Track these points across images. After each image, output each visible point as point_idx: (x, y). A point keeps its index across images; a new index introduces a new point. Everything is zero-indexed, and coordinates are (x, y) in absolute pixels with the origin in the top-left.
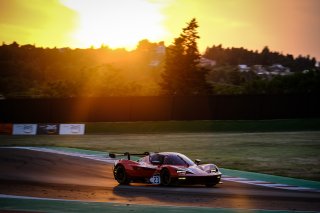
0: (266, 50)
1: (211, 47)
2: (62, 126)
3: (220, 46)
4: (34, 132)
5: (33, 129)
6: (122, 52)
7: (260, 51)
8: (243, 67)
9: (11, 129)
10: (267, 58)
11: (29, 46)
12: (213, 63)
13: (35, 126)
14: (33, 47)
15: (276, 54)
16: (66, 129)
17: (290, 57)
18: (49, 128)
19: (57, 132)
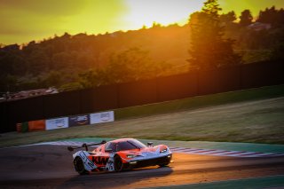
1: (264, 10)
2: (92, 115)
3: (273, 8)
4: (66, 125)
5: (64, 122)
6: (175, 26)
9: (44, 125)
11: (81, 35)
12: (268, 27)
13: (66, 120)
14: (85, 34)
16: (96, 118)
18: (81, 118)
19: (88, 122)
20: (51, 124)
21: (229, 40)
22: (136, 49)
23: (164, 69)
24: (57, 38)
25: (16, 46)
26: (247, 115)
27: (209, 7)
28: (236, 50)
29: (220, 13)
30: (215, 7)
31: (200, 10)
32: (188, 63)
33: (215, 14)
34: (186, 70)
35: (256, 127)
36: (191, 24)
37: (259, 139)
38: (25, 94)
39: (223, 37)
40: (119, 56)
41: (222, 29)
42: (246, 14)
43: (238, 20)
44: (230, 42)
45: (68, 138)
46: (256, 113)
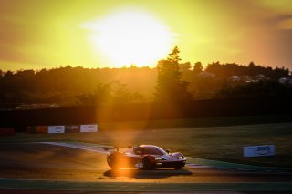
0: (252, 64)
1: (211, 63)
2: (82, 126)
3: (218, 62)
4: (63, 132)
5: (61, 129)
6: (147, 69)
7: (247, 65)
8: (235, 77)
9: (47, 130)
10: (253, 69)
11: (79, 68)
12: (213, 75)
13: (63, 127)
14: (82, 68)
15: (259, 67)
16: (85, 128)
17: (270, 68)
18: (74, 127)
19: (79, 131)
20: (52, 129)
21: (184, 82)
22: (118, 82)
23: (136, 98)
24: (61, 68)
25: (32, 71)
27: (173, 57)
28: (189, 89)
29: (179, 62)
30: (177, 58)
31: (166, 59)
32: (154, 96)
33: (176, 63)
36: (158, 68)
38: (36, 106)
39: (181, 80)
40: (105, 86)
41: (180, 74)
42: (198, 65)
43: (192, 69)
44: (186, 84)
45: (63, 141)
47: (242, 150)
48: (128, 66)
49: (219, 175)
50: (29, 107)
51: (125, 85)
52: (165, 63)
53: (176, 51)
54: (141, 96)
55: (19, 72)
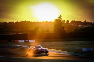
0: (85, 21)
1: (72, 21)
2: (30, 40)
3: (74, 21)
4: (23, 42)
6: (51, 22)
7: (84, 22)
8: (80, 25)
9: (18, 41)
10: (85, 23)
12: (73, 25)
13: (23, 41)
14: (30, 21)
15: (88, 22)
17: (91, 23)
18: (27, 41)
19: (28, 42)
20: (20, 41)
21: (63, 27)
22: (41, 26)
23: (47, 31)
24: (23, 21)
25: (13, 22)
26: (66, 44)
28: (65, 29)
29: (62, 20)
30: (61, 19)
31: (57, 19)
32: (53, 31)
33: (61, 20)
34: (53, 32)
35: (68, 48)
36: (55, 22)
37: (68, 51)
38: (15, 33)
39: (62, 26)
40: (37, 27)
41: (62, 24)
42: (68, 21)
43: (66, 22)
44: (64, 27)
45: (23, 45)
46: (68, 44)
47: (82, 49)
48: (45, 21)
49: (74, 57)
50: (12, 34)
51: (44, 27)
52: (57, 20)
53: (60, 17)
54: (49, 31)
55: (9, 22)
